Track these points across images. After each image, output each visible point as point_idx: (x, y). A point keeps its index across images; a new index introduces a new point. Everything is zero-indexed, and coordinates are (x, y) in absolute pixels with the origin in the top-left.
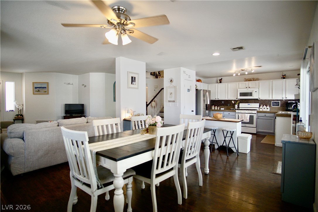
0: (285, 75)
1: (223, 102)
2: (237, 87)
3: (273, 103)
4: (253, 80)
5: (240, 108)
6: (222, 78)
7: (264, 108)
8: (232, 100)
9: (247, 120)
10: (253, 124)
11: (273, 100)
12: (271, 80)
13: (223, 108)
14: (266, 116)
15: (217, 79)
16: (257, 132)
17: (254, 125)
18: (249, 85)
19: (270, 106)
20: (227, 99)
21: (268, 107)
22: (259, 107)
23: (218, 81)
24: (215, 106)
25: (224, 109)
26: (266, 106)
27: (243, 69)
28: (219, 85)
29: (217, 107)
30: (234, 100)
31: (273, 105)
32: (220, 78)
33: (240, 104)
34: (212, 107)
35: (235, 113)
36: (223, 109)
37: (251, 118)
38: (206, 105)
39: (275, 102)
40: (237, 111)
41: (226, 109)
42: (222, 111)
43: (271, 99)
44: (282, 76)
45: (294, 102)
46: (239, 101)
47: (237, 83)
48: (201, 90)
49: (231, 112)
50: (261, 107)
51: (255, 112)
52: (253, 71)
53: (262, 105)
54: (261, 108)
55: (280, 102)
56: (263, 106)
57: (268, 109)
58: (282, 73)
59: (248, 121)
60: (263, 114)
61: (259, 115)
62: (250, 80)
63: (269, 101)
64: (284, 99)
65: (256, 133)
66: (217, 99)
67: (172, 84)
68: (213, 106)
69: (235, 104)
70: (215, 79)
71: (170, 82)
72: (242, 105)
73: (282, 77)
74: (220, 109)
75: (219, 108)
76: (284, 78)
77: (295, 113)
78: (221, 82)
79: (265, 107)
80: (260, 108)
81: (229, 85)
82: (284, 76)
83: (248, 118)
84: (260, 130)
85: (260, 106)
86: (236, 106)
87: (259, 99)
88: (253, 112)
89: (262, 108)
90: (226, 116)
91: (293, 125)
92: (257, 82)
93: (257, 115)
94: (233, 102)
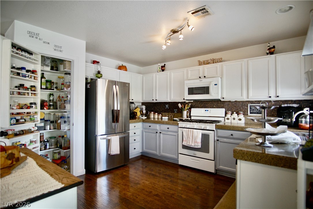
0: (274, 47)
1: (167, 106)
2: (185, 77)
3: (250, 108)
4: (212, 62)
5: (192, 118)
6: (165, 65)
7: (234, 119)
8: (179, 103)
9: (197, 142)
10: (207, 151)
11: (252, 102)
12: (245, 60)
13: (165, 116)
14: (234, 136)
16: (216, 170)
17: (211, 155)
18: (204, 72)
19: (245, 114)
21: (241, 116)
22: (226, 116)
23: (159, 69)
24: (154, 114)
25: (169, 119)
26: (238, 114)
29: (158, 114)
30: (181, 103)
31: (251, 113)
33: (193, 110)
34: (150, 114)
35: (177, 127)
36: (167, 118)
37: (205, 138)
40: (181, 124)
43: (245, 99)
44: (268, 49)
45: (295, 105)
46: (190, 105)
47: (185, 70)
49: (170, 124)
50: (229, 116)
51: (213, 126)
53: (230, 112)
54: (228, 119)
56: (231, 114)
57: (240, 120)
58: (269, 45)
59: (199, 146)
60: (228, 133)
61: (219, 135)
62: (207, 63)
63: (244, 104)
64: (273, 99)
65: (213, 171)
66: (155, 101)
68: (152, 112)
69: (182, 109)
73: (268, 52)
74: (162, 118)
75: (160, 117)
76: (272, 53)
78: (163, 70)
79: (235, 115)
80: (226, 118)
81: (172, 74)
82: (272, 50)
83: (199, 140)
84: (221, 167)
85: (226, 114)
86: (185, 113)
87: (222, 100)
88: (208, 126)
89: (230, 118)
90: (164, 132)
92: (218, 65)
93: (217, 133)
94: (180, 105)
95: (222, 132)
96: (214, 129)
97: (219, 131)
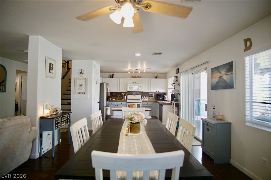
0: (157, 76)
1: (114, 94)
2: (127, 82)
3: (149, 95)
4: (137, 77)
5: (129, 99)
6: (114, 74)
7: (145, 99)
11: (150, 93)
12: (150, 79)
13: (114, 99)
14: (148, 104)
15: (109, 74)
18: (135, 81)
19: (148, 97)
20: (118, 91)
21: (147, 98)
22: (141, 98)
23: (111, 76)
26: (146, 97)
27: (137, 68)
28: (112, 80)
30: (124, 93)
32: (112, 74)
35: (126, 103)
36: (115, 99)
37: (138, 106)
38: (107, 96)
39: (151, 94)
40: (128, 101)
41: (117, 100)
42: (114, 101)
45: (162, 94)
46: (128, 93)
47: (127, 79)
48: (104, 83)
49: (123, 102)
50: (143, 98)
51: (141, 101)
52: (144, 71)
54: (143, 99)
55: (154, 94)
57: (147, 99)
60: (146, 103)
61: (143, 104)
62: (135, 77)
63: (148, 93)
64: (157, 92)
67: (82, 76)
69: (125, 95)
70: (107, 74)
71: (80, 74)
72: (129, 96)
73: (155, 77)
74: (112, 99)
76: (157, 78)
77: (176, 102)
78: (113, 77)
79: (145, 97)
80: (142, 98)
81: (120, 80)
85: (142, 97)
86: (125, 97)
87: (142, 92)
90: (119, 105)
91: (176, 110)
92: (140, 79)
93: (142, 104)
94: (123, 94)
95: (144, 103)
96: (141, 102)
97: (143, 103)
